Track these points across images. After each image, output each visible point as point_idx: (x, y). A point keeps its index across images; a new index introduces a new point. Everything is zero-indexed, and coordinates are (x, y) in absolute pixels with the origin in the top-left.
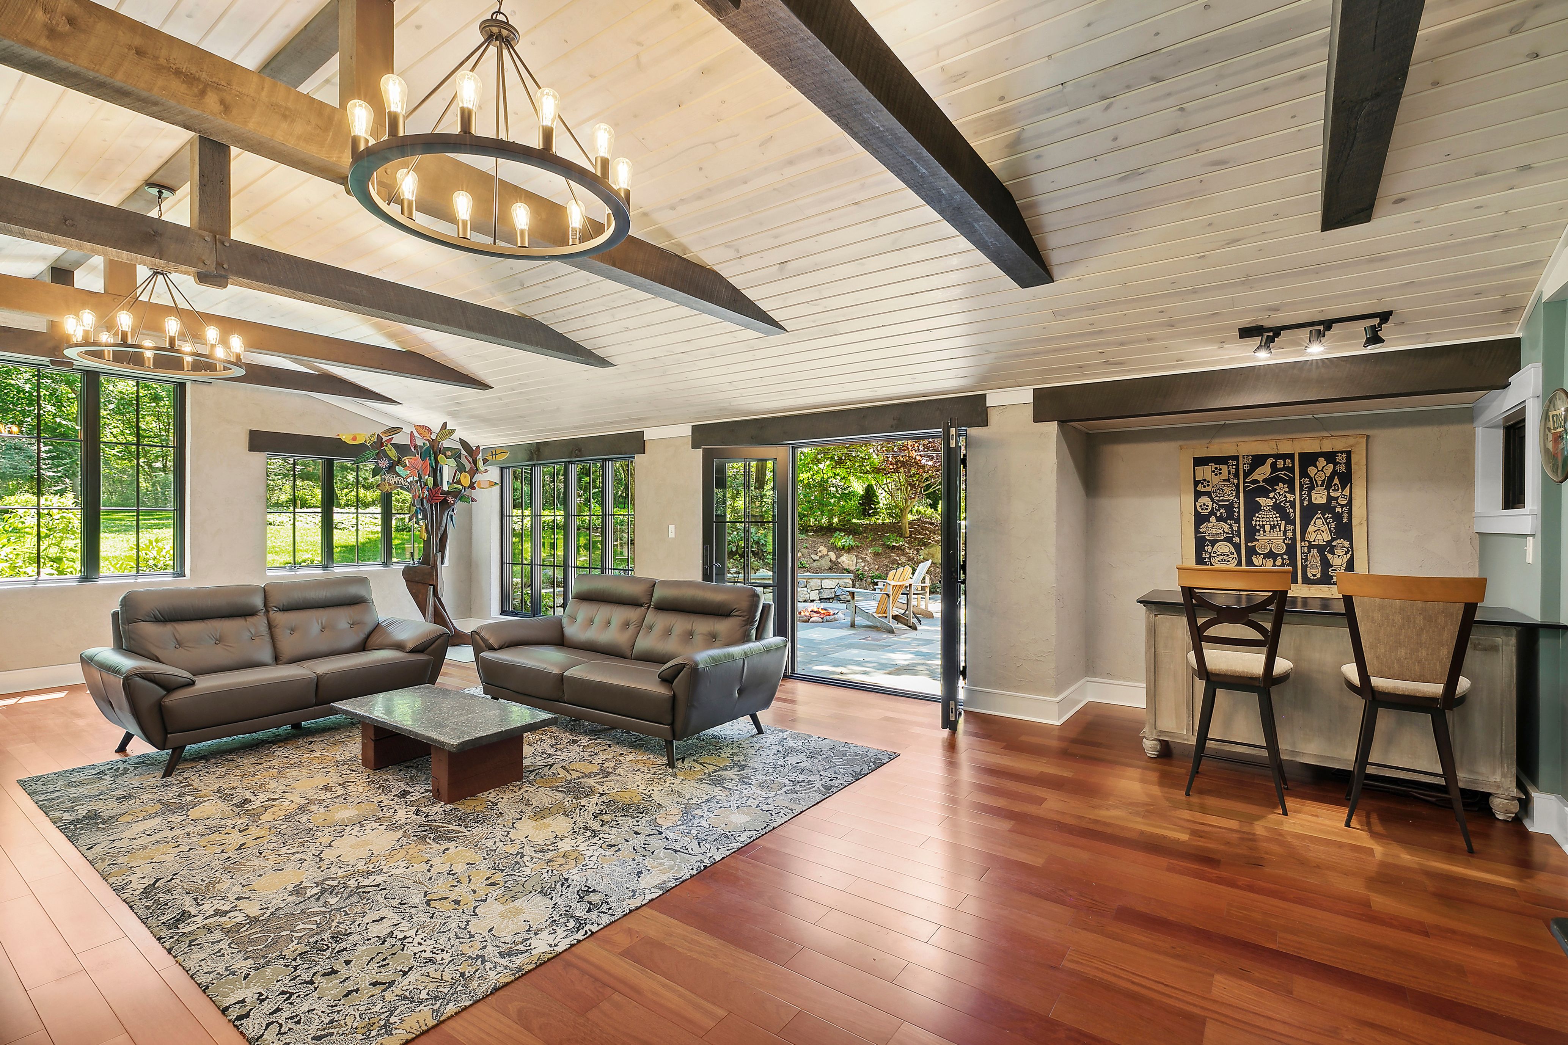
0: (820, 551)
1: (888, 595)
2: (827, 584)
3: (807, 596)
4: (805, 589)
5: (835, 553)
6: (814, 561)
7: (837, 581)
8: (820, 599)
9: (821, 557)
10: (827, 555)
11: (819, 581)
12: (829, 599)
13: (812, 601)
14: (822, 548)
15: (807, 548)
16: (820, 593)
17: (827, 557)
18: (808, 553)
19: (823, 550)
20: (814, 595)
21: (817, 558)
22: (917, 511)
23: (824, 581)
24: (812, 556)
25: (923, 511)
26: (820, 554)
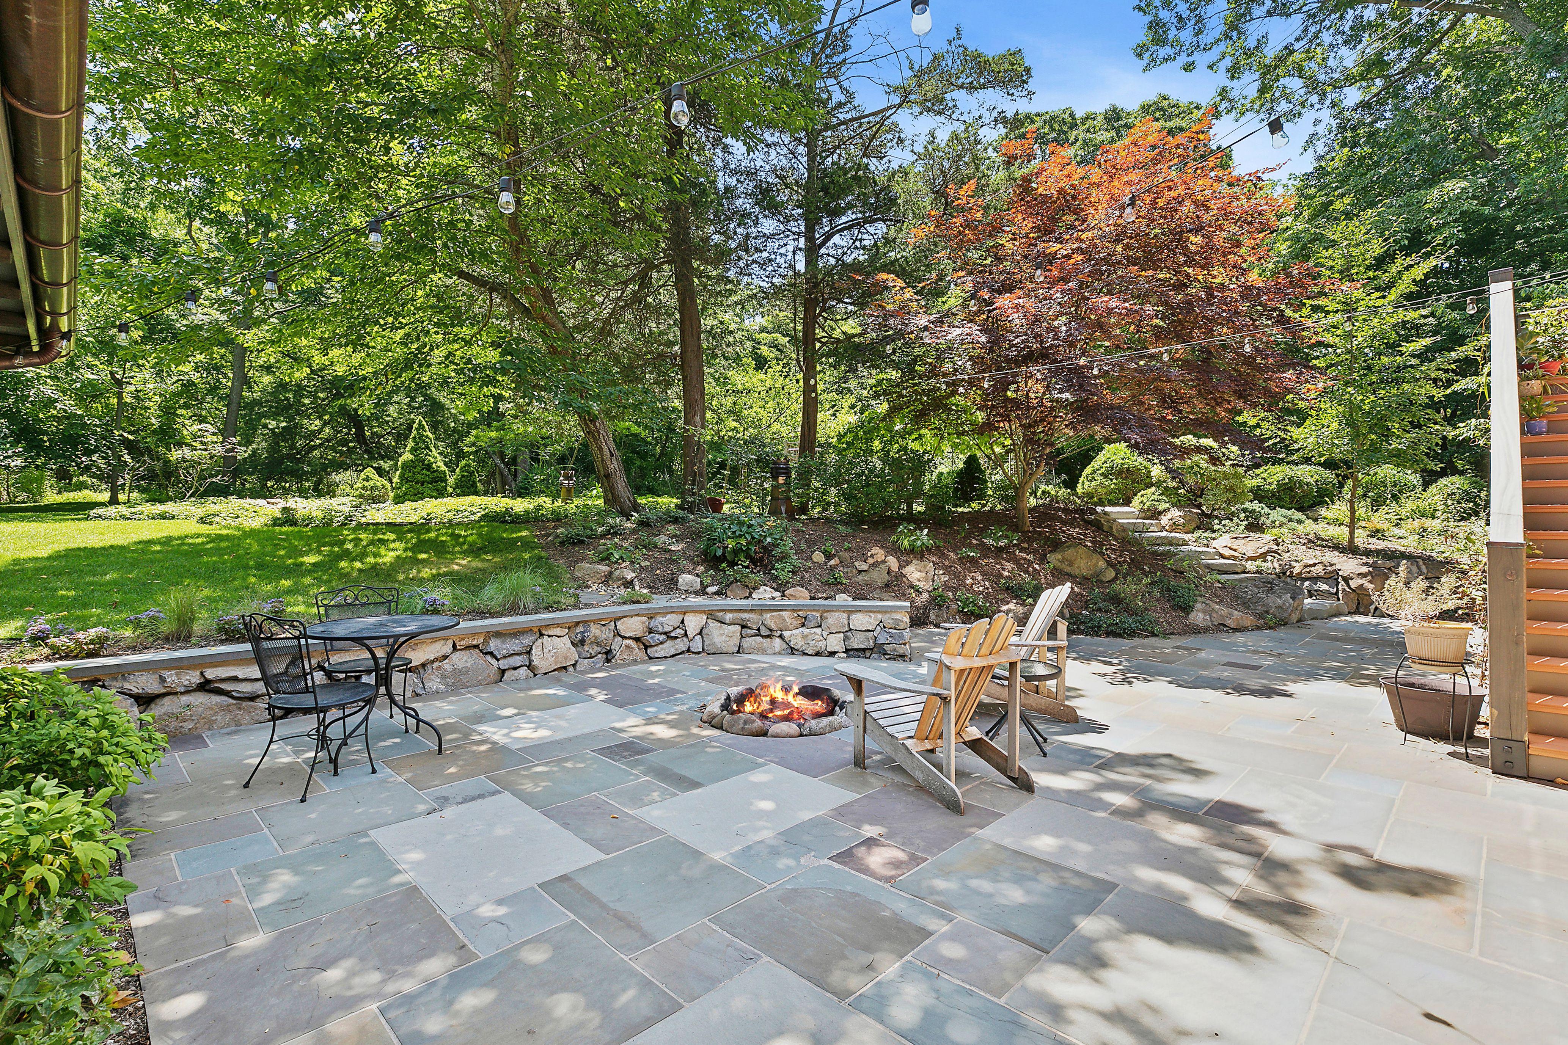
0: (872, 556)
1: (945, 700)
2: (860, 621)
3: (822, 644)
4: (818, 631)
5: (898, 559)
6: (860, 572)
7: (879, 616)
8: (847, 651)
9: (873, 565)
10: (884, 562)
11: (845, 615)
12: (864, 650)
13: (832, 654)
14: (876, 550)
15: (849, 549)
16: (846, 639)
17: (883, 566)
18: (851, 558)
19: (878, 553)
20: (835, 643)
21: (864, 567)
22: (1043, 492)
23: (854, 617)
24: (857, 564)
25: (1053, 493)
26: (871, 561)
